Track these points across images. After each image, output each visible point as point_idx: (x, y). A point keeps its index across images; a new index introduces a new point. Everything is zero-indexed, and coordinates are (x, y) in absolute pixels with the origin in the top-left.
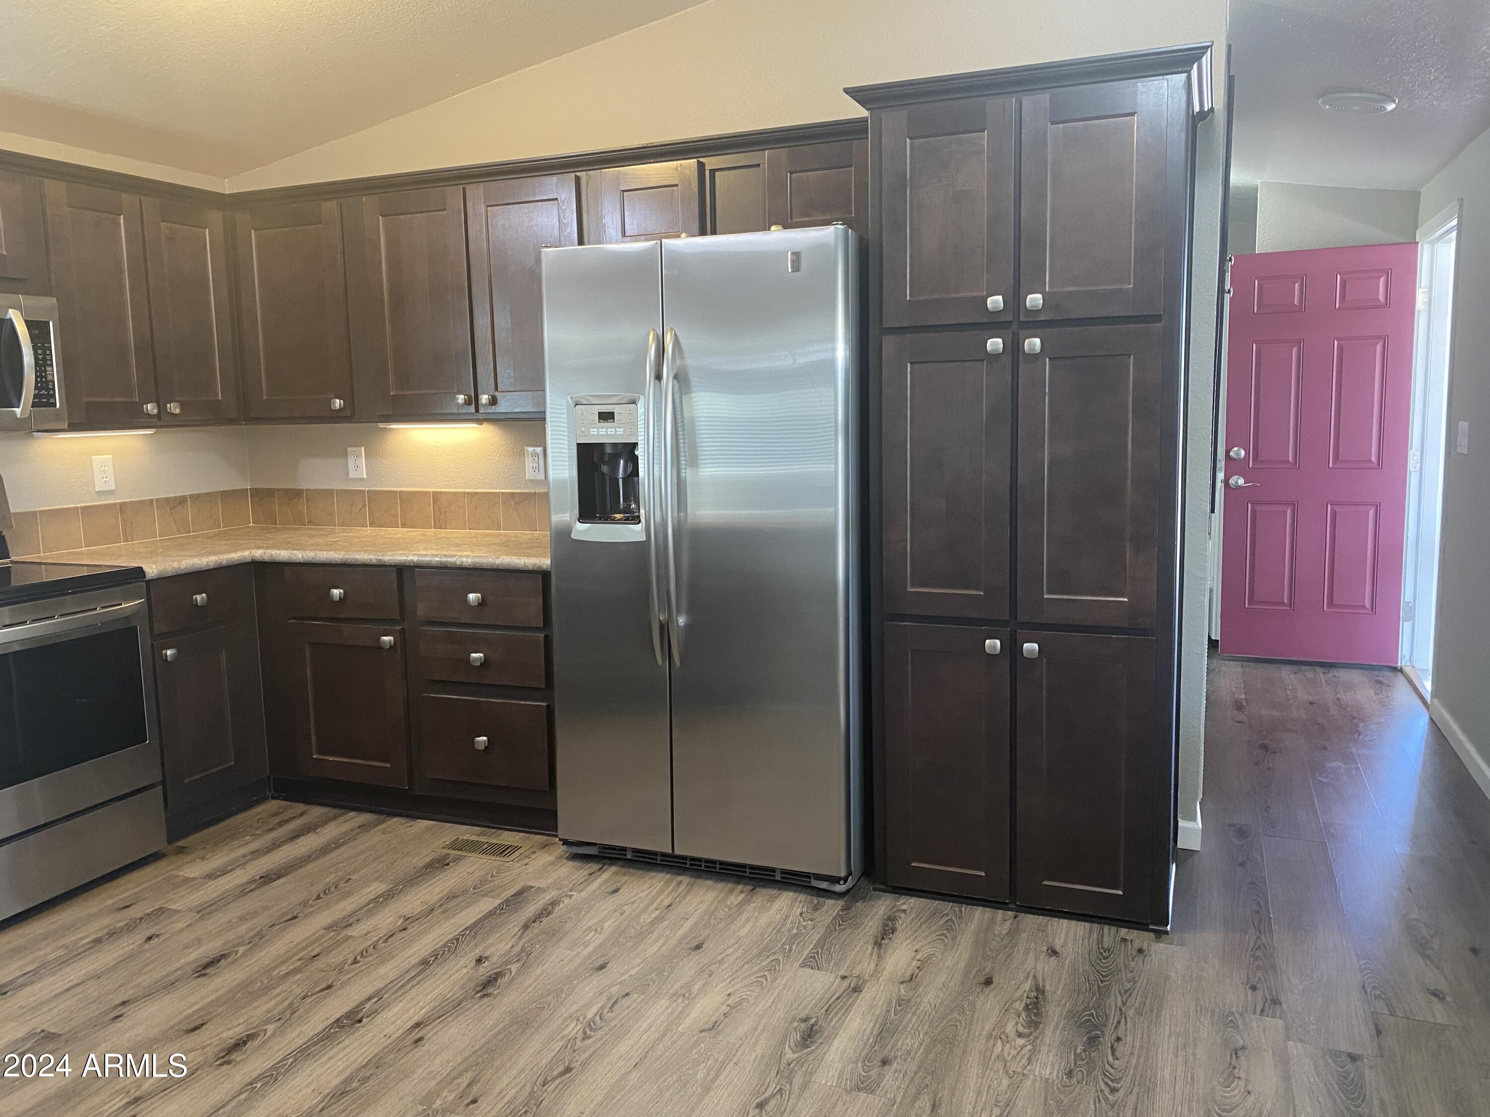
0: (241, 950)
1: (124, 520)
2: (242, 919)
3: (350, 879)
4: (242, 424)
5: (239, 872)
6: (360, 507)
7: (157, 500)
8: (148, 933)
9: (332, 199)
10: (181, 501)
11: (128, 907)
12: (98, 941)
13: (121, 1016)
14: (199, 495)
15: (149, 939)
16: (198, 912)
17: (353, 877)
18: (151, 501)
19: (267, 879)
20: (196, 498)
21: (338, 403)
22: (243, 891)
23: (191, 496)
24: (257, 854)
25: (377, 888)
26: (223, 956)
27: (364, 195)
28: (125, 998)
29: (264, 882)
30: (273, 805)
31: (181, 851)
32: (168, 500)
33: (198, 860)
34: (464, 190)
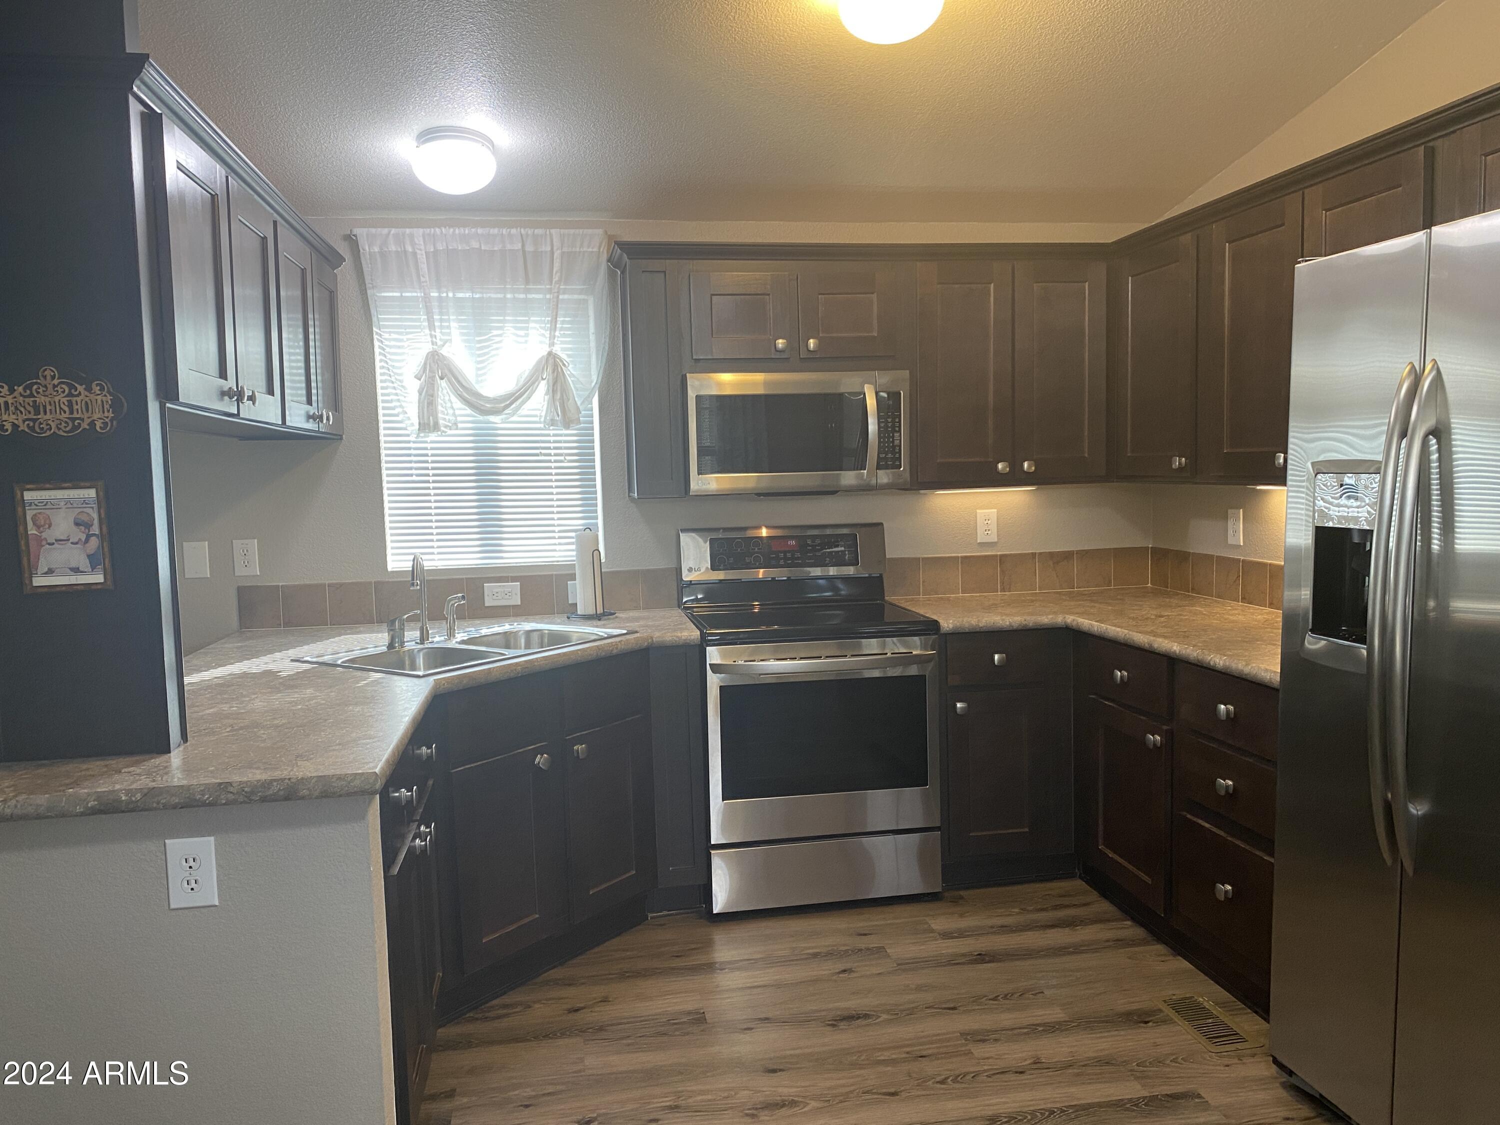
0: (884, 1017)
1: (1002, 571)
2: (919, 988)
3: (1042, 992)
4: (1113, 482)
5: (971, 940)
6: (1235, 578)
7: (1040, 554)
8: (848, 966)
9: (1186, 233)
10: (1067, 556)
11: (865, 935)
12: (815, 955)
13: (752, 1029)
14: (1087, 552)
15: (844, 971)
16: (898, 965)
17: (1048, 992)
18: (1034, 554)
19: (982, 958)
20: (1084, 554)
21: (1177, 462)
22: (952, 962)
23: (1078, 552)
24: (1005, 929)
25: (1056, 1014)
26: (866, 1016)
27: (1213, 222)
28: (770, 1015)
29: (976, 960)
30: (1078, 884)
31: (956, 901)
32: (1051, 555)
33: (956, 915)
34: (1303, 194)
